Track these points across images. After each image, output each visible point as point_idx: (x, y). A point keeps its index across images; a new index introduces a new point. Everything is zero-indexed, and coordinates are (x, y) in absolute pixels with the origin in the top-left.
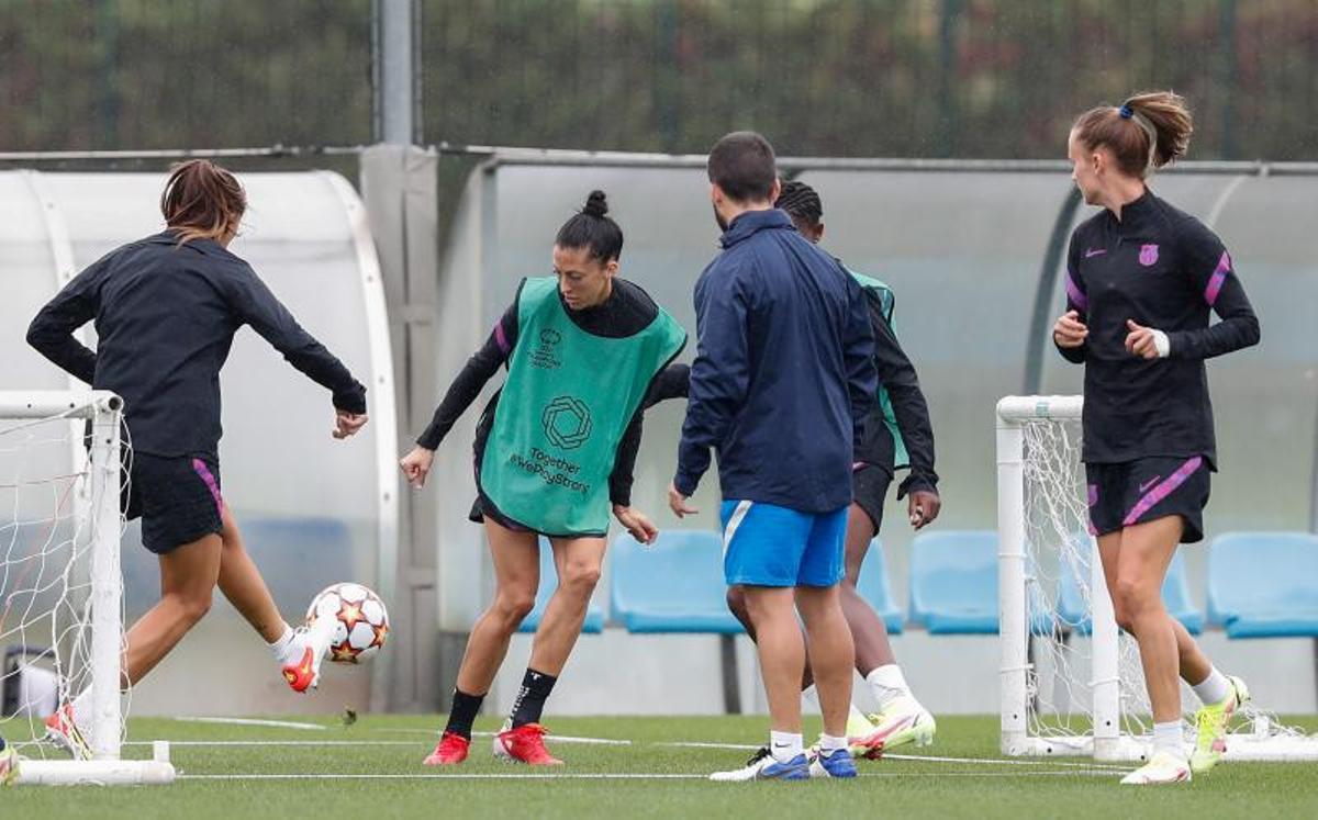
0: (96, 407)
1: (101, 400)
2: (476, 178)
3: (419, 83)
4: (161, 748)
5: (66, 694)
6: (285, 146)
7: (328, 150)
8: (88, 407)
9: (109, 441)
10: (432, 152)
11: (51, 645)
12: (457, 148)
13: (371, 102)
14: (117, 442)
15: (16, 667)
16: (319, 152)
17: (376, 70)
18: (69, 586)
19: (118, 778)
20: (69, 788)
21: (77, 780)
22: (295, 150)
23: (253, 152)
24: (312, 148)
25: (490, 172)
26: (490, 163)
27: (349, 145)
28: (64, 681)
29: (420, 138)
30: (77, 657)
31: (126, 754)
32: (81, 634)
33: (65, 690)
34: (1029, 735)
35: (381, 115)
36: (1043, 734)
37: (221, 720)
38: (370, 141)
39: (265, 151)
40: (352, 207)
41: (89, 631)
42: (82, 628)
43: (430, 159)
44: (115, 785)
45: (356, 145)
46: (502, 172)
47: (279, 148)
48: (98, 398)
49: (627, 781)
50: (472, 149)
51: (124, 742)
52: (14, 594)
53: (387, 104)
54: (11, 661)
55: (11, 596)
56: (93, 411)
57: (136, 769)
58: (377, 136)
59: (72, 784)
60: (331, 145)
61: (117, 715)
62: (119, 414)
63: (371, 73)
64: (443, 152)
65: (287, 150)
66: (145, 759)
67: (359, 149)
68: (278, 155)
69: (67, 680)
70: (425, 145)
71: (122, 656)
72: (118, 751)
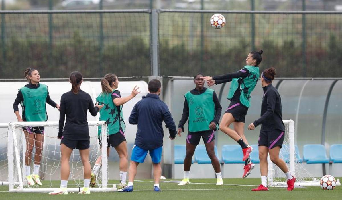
0: (102, 124)
2: (170, 82)
3: (159, 65)
4: (115, 185)
6: (135, 76)
7: (143, 77)
9: (105, 130)
10: (162, 77)
12: (166, 76)
14: (106, 130)
16: (141, 77)
17: (151, 62)
19: (107, 191)
20: (98, 193)
21: (99, 191)
22: (137, 77)
23: (129, 77)
24: (140, 77)
25: (172, 81)
26: (172, 79)
27: (146, 76)
29: (160, 74)
31: (108, 186)
34: (273, 182)
36: (276, 182)
38: (150, 75)
39: (131, 77)
43: (161, 79)
44: (106, 192)
46: (175, 81)
47: (134, 77)
49: (199, 190)
50: (169, 76)
51: (108, 184)
53: (153, 68)
57: (110, 189)
58: (152, 74)
61: (107, 179)
62: (106, 125)
63: (150, 62)
64: (164, 77)
65: (135, 77)
66: (112, 187)
67: (148, 77)
68: (134, 78)
70: (160, 76)
72: (107, 186)
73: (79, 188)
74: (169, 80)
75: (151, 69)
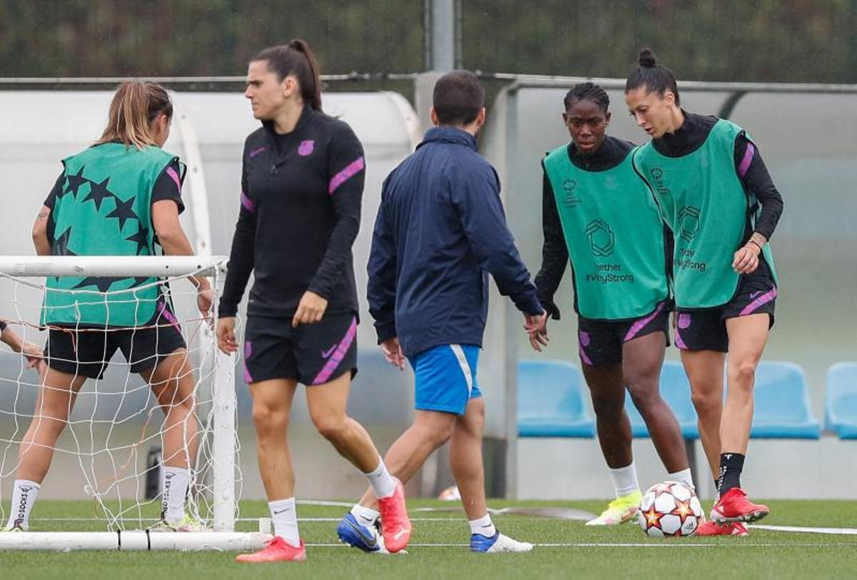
0: (217, 268)
1: (221, 263)
2: (502, 97)
3: (460, 26)
4: (265, 523)
5: (194, 482)
6: (359, 73)
7: (392, 76)
8: (211, 268)
11: (183, 447)
12: (487, 74)
13: (424, 40)
15: (156, 463)
16: (384, 77)
17: (427, 17)
18: (196, 403)
19: (232, 545)
20: (196, 552)
21: (202, 547)
22: (367, 76)
23: (336, 77)
24: (379, 75)
25: (513, 93)
26: (512, 86)
27: (407, 73)
28: (192, 473)
30: (202, 455)
31: (239, 527)
32: (205, 437)
33: (193, 479)
35: (431, 49)
37: (309, 502)
38: (422, 70)
39: (344, 77)
40: (409, 119)
41: (211, 436)
42: (205, 435)
44: (230, 551)
45: (412, 72)
46: (522, 93)
47: (354, 74)
48: (219, 261)
49: (613, 549)
50: (499, 75)
51: (237, 519)
52: (154, 408)
53: (436, 41)
54: (153, 458)
55: (152, 409)
56: (215, 271)
57: (246, 538)
58: (428, 65)
59: (198, 549)
60: (393, 73)
61: (232, 498)
63: (423, 19)
65: (360, 76)
66: (253, 531)
67: (414, 75)
68: (354, 80)
69: (195, 473)
71: (236, 454)
72: (233, 527)
73: (119, 532)
74: (497, 91)
75: (427, 43)
